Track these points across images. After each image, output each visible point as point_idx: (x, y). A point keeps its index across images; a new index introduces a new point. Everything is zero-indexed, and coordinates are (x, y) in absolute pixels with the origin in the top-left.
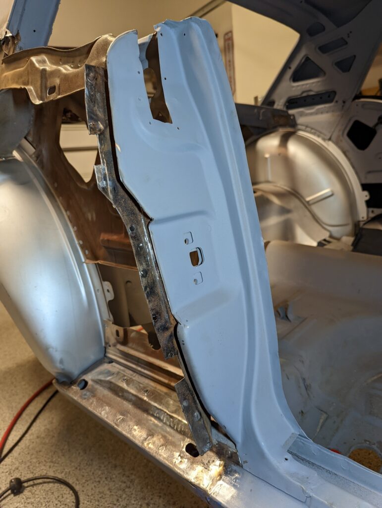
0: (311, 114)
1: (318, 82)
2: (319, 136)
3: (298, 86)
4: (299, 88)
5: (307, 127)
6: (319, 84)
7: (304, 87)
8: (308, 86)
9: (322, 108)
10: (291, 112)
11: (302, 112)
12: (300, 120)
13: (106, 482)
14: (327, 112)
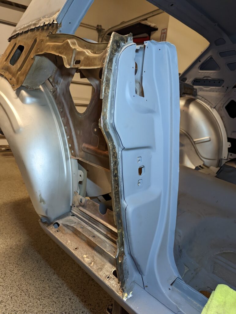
0: (207, 91)
1: (215, 73)
2: (208, 105)
3: (202, 73)
4: (203, 74)
5: (203, 97)
6: (215, 74)
7: (206, 74)
8: (208, 74)
9: (214, 88)
10: (195, 87)
11: (201, 88)
12: (200, 93)
13: (48, 282)
14: (216, 91)
